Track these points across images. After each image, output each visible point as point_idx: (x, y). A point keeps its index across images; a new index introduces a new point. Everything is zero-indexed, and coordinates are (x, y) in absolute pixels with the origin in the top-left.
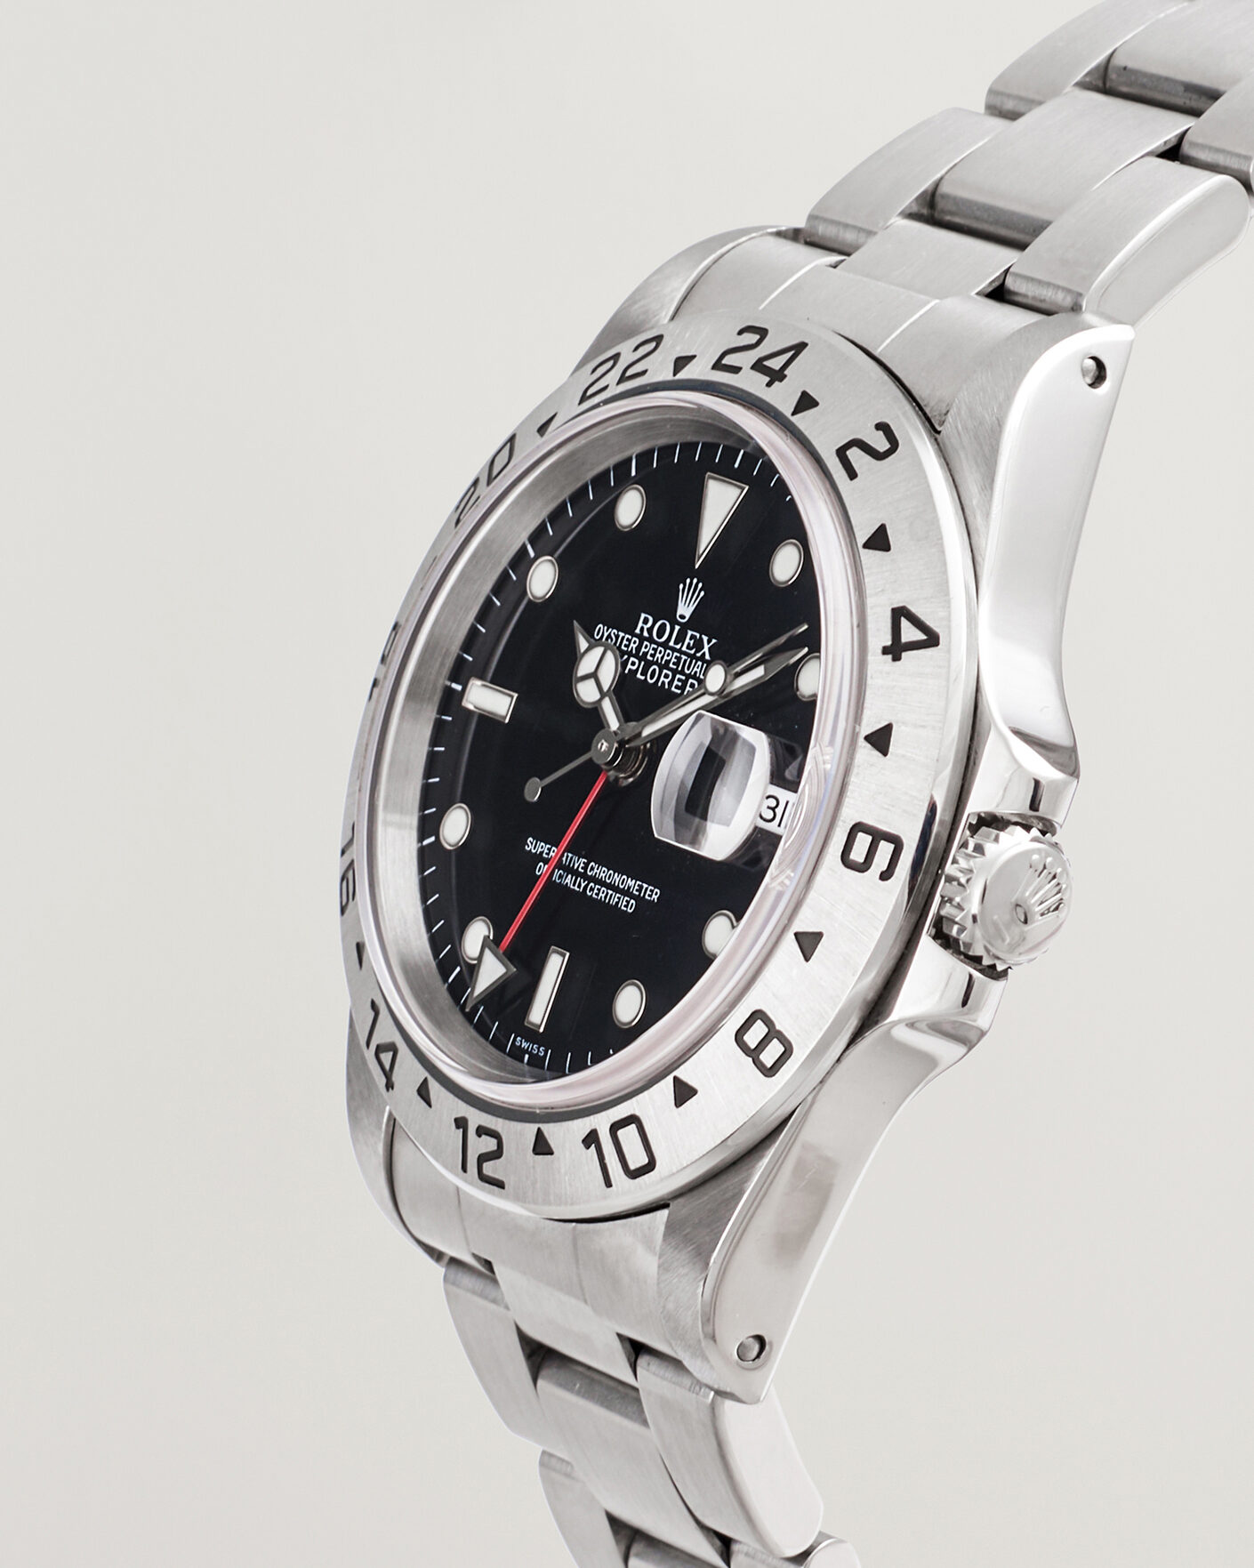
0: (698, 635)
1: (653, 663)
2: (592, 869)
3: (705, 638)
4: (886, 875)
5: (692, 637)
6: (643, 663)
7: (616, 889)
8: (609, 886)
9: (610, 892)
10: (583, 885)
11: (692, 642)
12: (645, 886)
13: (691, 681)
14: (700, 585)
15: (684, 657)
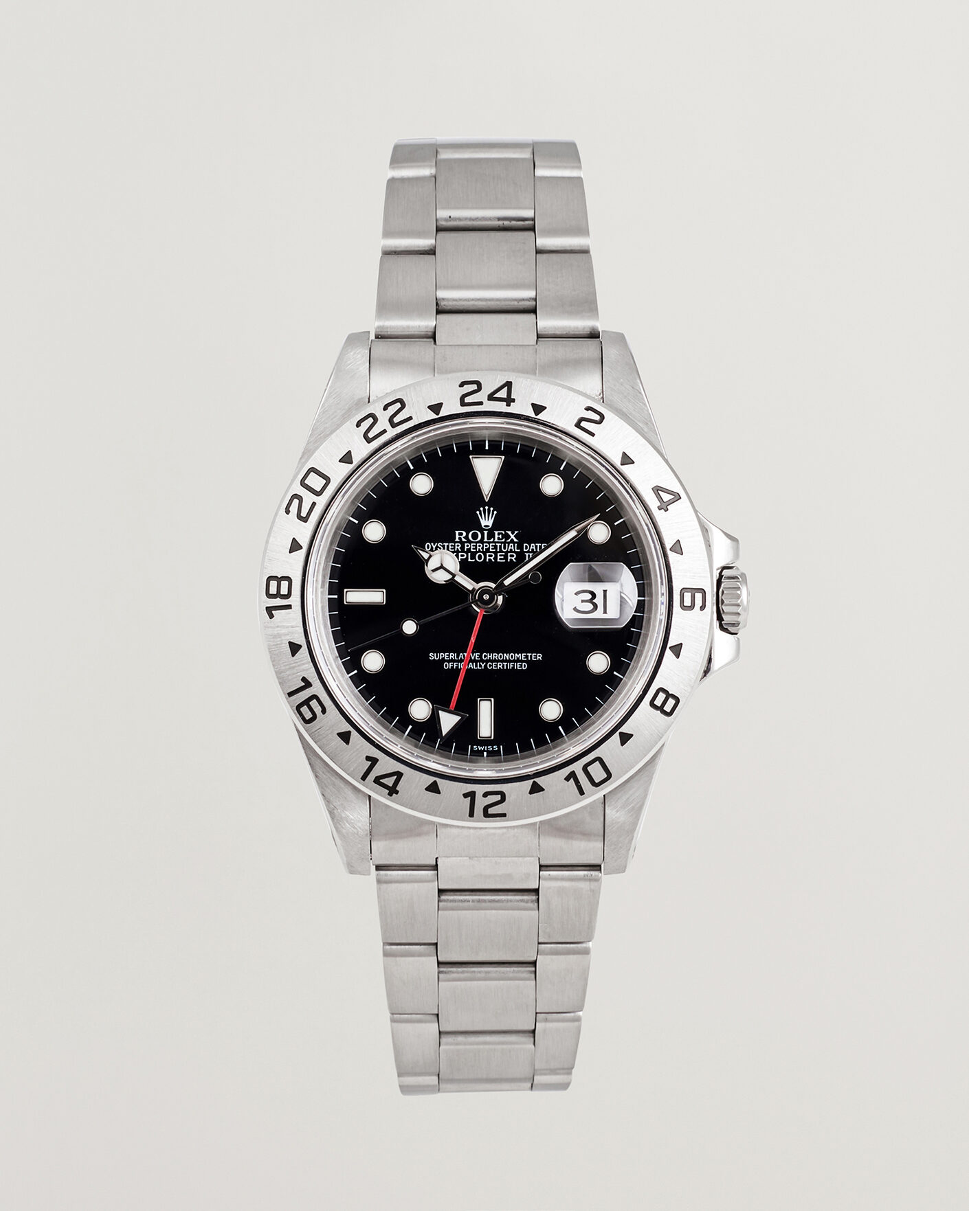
0: (503, 532)
1: (477, 552)
2: (485, 656)
3: (509, 533)
4: (703, 608)
5: (499, 534)
6: (469, 554)
7: (510, 661)
8: (503, 661)
9: (505, 664)
10: (483, 665)
11: (500, 536)
12: (529, 654)
13: (509, 554)
14: (492, 509)
15: (498, 545)
